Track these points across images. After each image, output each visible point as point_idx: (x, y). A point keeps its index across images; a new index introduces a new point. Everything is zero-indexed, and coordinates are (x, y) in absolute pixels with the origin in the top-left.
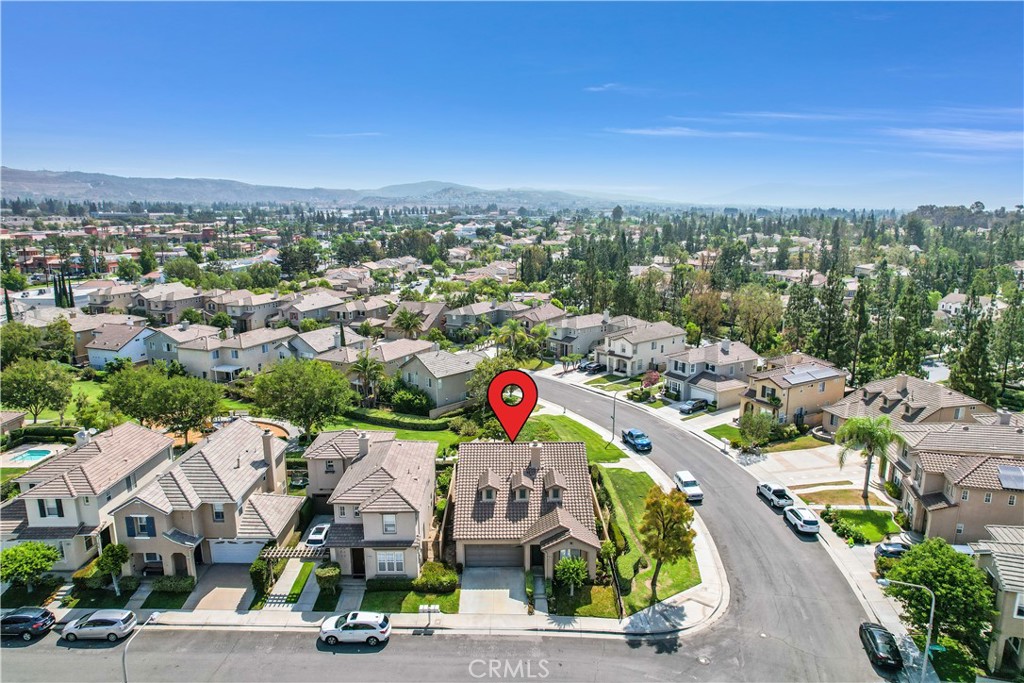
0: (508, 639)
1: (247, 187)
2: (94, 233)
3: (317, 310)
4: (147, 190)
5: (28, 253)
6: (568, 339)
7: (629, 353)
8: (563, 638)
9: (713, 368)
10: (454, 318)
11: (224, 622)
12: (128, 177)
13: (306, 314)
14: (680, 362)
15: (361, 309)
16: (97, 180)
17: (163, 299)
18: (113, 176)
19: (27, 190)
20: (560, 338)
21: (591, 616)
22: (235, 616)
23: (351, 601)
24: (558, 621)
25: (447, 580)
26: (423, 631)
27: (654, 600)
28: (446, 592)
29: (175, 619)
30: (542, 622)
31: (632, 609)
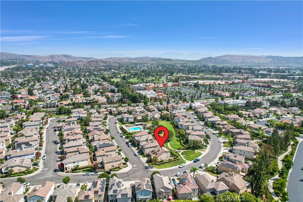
4: (289, 61)
16: (275, 58)
22: (135, 149)
23: (140, 153)
24: (146, 163)
25: (145, 155)
26: (139, 157)
27: (153, 167)
28: (145, 156)
29: (133, 148)
30: (145, 162)
31: (150, 166)
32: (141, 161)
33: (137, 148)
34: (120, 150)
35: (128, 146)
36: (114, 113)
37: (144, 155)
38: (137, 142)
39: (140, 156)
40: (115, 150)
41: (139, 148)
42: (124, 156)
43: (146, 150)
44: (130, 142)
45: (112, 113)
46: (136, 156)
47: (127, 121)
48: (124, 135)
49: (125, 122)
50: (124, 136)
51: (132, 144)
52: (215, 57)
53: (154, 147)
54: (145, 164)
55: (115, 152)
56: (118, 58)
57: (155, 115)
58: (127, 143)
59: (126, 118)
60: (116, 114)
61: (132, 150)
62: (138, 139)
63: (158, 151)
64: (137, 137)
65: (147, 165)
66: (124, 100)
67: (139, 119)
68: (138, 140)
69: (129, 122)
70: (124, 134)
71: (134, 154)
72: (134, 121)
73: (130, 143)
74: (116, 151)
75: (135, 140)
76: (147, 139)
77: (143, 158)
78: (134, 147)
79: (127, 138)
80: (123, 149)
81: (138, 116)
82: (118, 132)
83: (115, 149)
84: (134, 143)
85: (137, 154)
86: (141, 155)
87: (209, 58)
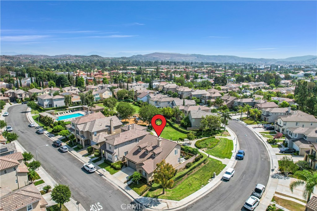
0: (112, 185)
1: (239, 58)
2: (186, 70)
3: (199, 95)
4: (210, 59)
5: (162, 74)
6: (268, 115)
7: (282, 125)
8: (122, 192)
9: (306, 138)
10: (236, 102)
11: (78, 157)
12: (206, 55)
13: (194, 95)
14: (291, 132)
15: (211, 96)
16: (198, 56)
17: (167, 88)
18: (203, 55)
19: (182, 59)
20: (265, 115)
21: (135, 191)
22: (81, 156)
23: (100, 163)
24: (126, 188)
25: (117, 166)
26: (101, 175)
27: (156, 197)
28: (116, 169)
29: (74, 153)
30: (123, 186)
31: (147, 196)
32: (109, 186)
33: (86, 152)
34: (35, 165)
35: (60, 150)
36: (22, 99)
37: (112, 167)
38: (83, 136)
39: (101, 171)
40: (15, 168)
41: (91, 151)
42: (50, 182)
43: (116, 151)
44: (64, 140)
45: (17, 98)
46: (88, 172)
47: (51, 105)
48: (47, 129)
49: (46, 108)
50: (46, 132)
51: (71, 145)
52: (145, 55)
53: (136, 140)
54: (128, 191)
55: (14, 173)
56: (31, 55)
57: (103, 94)
58: (56, 145)
59: (48, 100)
60: (25, 99)
61: (74, 160)
62: (84, 128)
63: (155, 147)
64: (83, 125)
65: (133, 194)
66: (41, 83)
67: (74, 101)
68: (86, 130)
69: (55, 107)
70: (45, 127)
71: (83, 169)
72: (66, 104)
73: (64, 144)
74: (18, 170)
75: (78, 132)
76: (110, 127)
77: (112, 174)
78: (78, 149)
79: (55, 132)
80: (45, 161)
81: (73, 96)
82: (30, 126)
83: (14, 165)
84: (75, 141)
85: (91, 166)
86: (102, 166)
87: (138, 55)
